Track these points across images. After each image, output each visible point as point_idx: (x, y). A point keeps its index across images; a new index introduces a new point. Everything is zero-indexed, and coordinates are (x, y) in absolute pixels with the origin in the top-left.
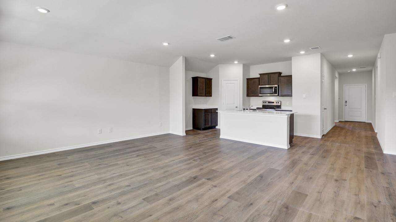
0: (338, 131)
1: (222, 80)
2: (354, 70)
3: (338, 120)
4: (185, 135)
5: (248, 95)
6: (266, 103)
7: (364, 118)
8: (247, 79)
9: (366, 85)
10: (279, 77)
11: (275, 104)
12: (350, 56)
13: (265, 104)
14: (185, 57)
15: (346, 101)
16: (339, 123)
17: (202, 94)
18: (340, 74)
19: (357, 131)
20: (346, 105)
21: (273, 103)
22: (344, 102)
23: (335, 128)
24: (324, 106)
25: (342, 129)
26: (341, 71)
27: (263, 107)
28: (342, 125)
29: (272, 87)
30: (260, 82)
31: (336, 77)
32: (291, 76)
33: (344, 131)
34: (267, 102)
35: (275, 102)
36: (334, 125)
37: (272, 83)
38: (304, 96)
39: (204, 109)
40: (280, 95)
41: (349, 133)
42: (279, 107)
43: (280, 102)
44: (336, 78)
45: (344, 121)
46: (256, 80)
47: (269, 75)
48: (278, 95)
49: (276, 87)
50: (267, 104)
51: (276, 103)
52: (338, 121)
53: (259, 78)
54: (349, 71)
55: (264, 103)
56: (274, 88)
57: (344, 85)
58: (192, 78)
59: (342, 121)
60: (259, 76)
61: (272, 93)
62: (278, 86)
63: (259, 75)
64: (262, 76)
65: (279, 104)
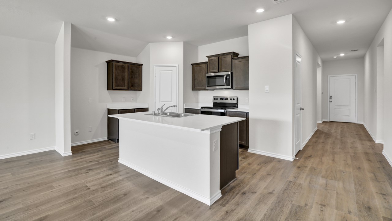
0: (321, 141)
1: (154, 66)
2: (342, 55)
3: (322, 119)
4: (72, 154)
5: (194, 88)
6: (217, 99)
7: (353, 117)
8: (192, 64)
9: (357, 75)
10: (233, 60)
11: (229, 101)
12: (341, 22)
13: (216, 101)
14: (71, 24)
15: (331, 97)
16: (322, 126)
17: (122, 87)
18: (323, 62)
19: (348, 141)
20: (331, 101)
21: (227, 99)
22: (329, 97)
23: (318, 134)
24: (299, 105)
25: (328, 135)
26: (326, 56)
27: (214, 106)
28: (326, 129)
29: (223, 76)
30: (209, 68)
31: (318, 64)
32: (248, 57)
33: (330, 141)
34: (219, 99)
35: (229, 99)
36: (316, 128)
37: (223, 70)
38: (267, 88)
39: (119, 110)
40: (234, 87)
41: (338, 146)
42: (235, 106)
43: (236, 99)
44: (319, 66)
45: (329, 121)
46: (203, 65)
47: (220, 57)
48: (232, 88)
49: (228, 75)
50: (219, 101)
51: (231, 99)
52: (321, 122)
53: (207, 62)
54: (335, 57)
55: (215, 99)
56: (225, 77)
57: (329, 76)
58: (106, 62)
59: (327, 121)
60: (206, 60)
61: (223, 84)
62: (232, 73)
63: (207, 58)
64: (210, 58)
65: (235, 102)
